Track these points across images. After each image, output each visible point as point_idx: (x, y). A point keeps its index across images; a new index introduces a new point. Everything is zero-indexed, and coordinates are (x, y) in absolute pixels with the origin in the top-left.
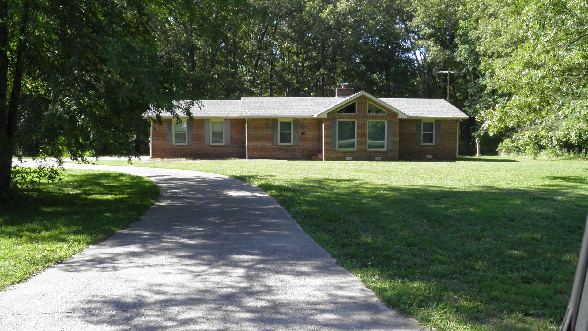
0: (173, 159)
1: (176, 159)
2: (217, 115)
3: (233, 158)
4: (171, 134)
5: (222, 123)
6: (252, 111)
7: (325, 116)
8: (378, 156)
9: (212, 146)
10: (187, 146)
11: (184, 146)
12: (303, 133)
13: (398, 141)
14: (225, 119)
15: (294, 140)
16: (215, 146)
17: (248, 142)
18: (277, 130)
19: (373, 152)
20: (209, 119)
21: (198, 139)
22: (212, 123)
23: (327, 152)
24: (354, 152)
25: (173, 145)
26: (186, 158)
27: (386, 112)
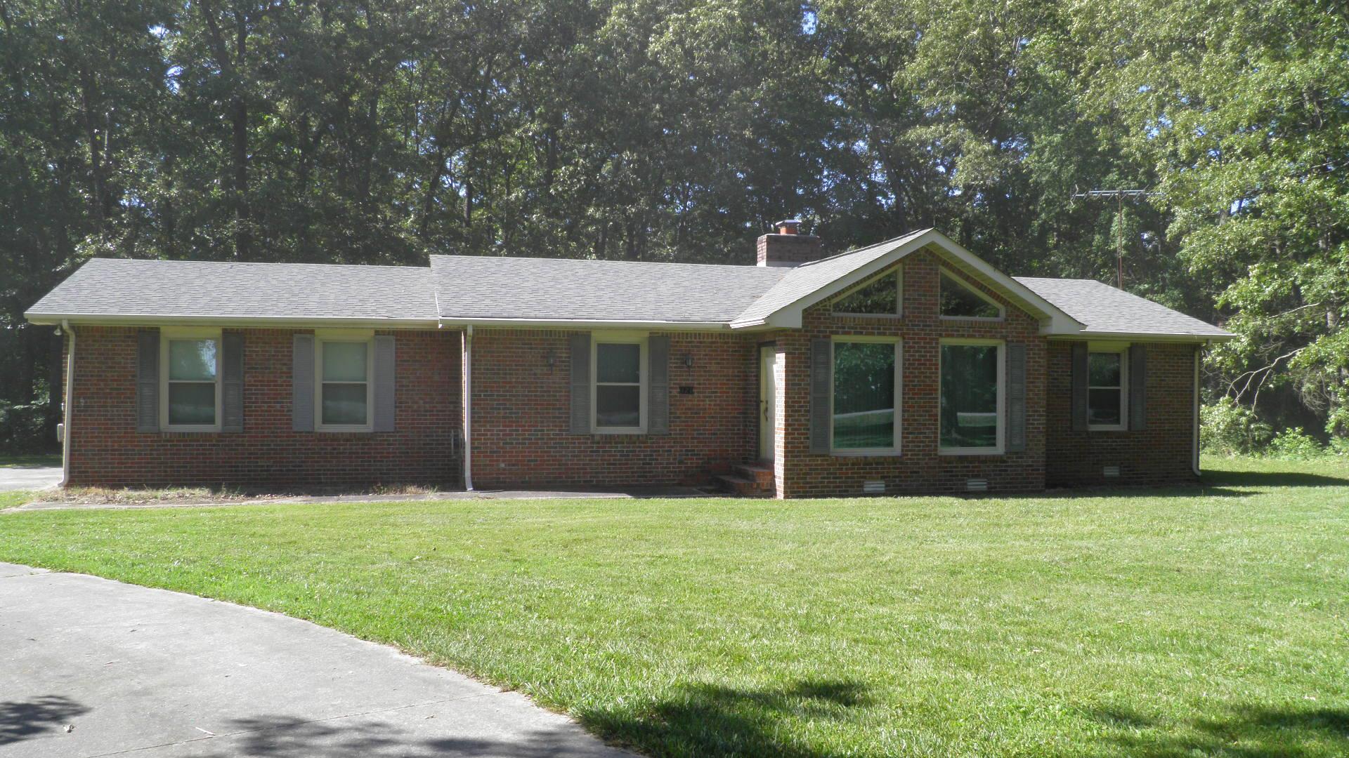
0: (161, 493)
1: (172, 493)
2: (346, 315)
3: (412, 489)
4: (156, 387)
5: (364, 345)
6: (487, 302)
7: (796, 322)
8: (977, 476)
9: (323, 437)
10: (219, 435)
11: (210, 434)
12: (687, 390)
13: (1043, 420)
14: (377, 333)
15: (652, 414)
16: (334, 438)
17: (473, 421)
18: (587, 379)
19: (962, 458)
20: (311, 332)
21: (265, 407)
22: (325, 344)
23: (796, 461)
24: (894, 460)
25: (159, 433)
26: (215, 489)
27: (1003, 313)
